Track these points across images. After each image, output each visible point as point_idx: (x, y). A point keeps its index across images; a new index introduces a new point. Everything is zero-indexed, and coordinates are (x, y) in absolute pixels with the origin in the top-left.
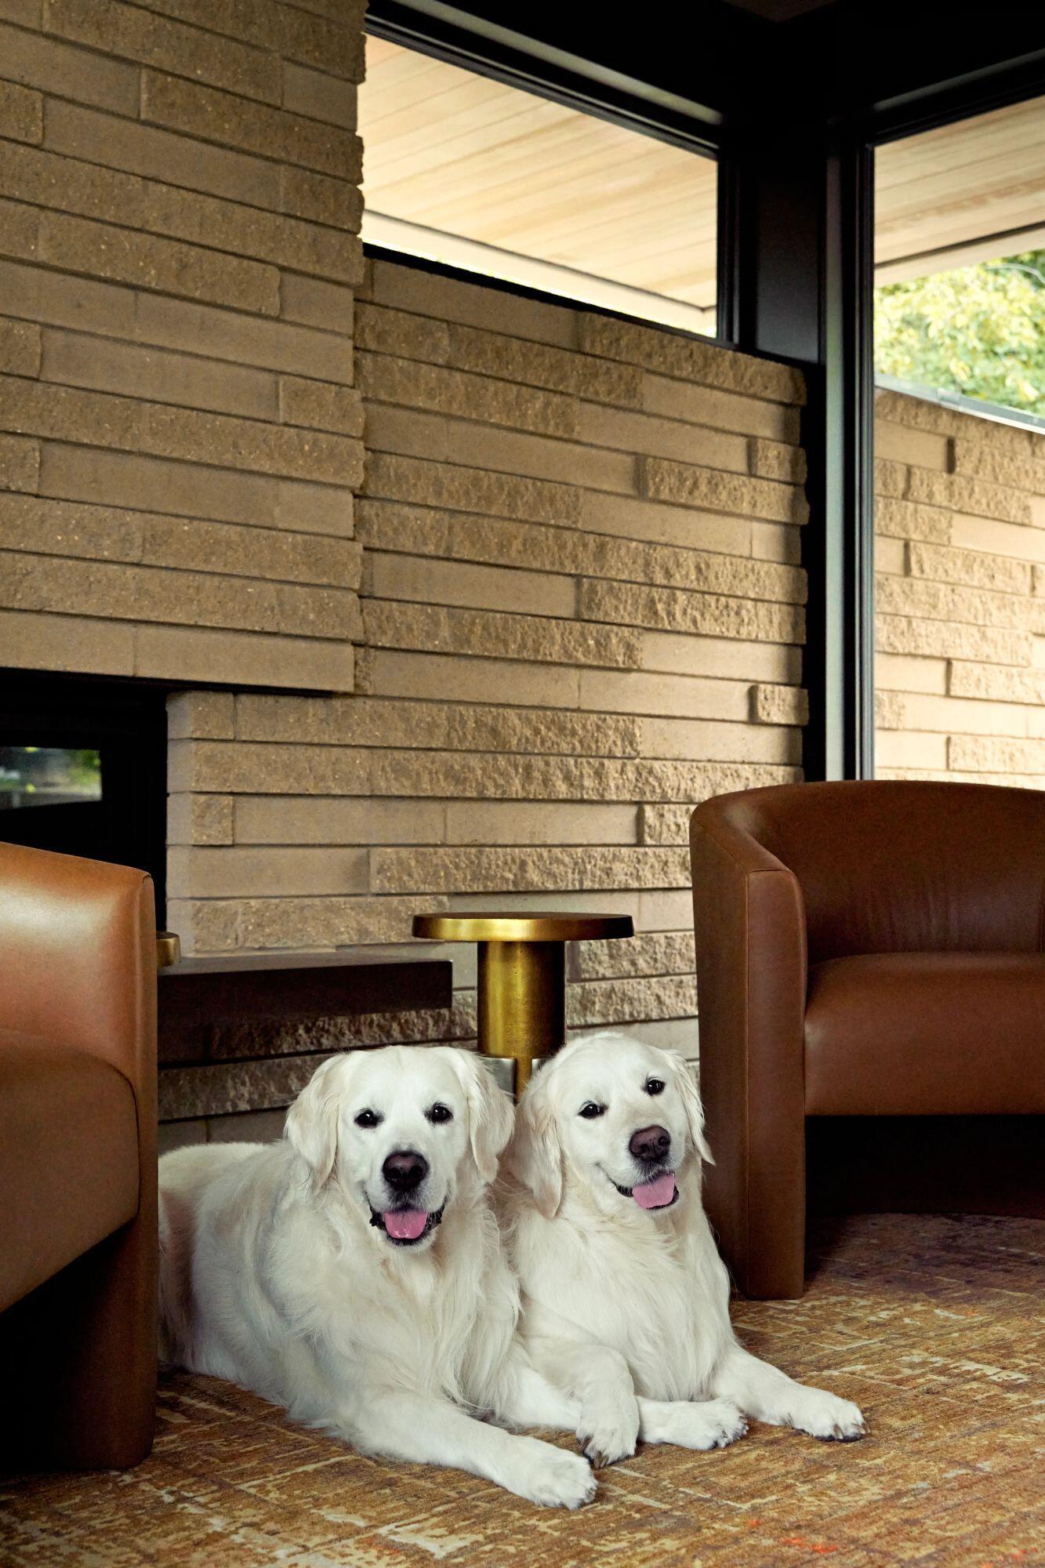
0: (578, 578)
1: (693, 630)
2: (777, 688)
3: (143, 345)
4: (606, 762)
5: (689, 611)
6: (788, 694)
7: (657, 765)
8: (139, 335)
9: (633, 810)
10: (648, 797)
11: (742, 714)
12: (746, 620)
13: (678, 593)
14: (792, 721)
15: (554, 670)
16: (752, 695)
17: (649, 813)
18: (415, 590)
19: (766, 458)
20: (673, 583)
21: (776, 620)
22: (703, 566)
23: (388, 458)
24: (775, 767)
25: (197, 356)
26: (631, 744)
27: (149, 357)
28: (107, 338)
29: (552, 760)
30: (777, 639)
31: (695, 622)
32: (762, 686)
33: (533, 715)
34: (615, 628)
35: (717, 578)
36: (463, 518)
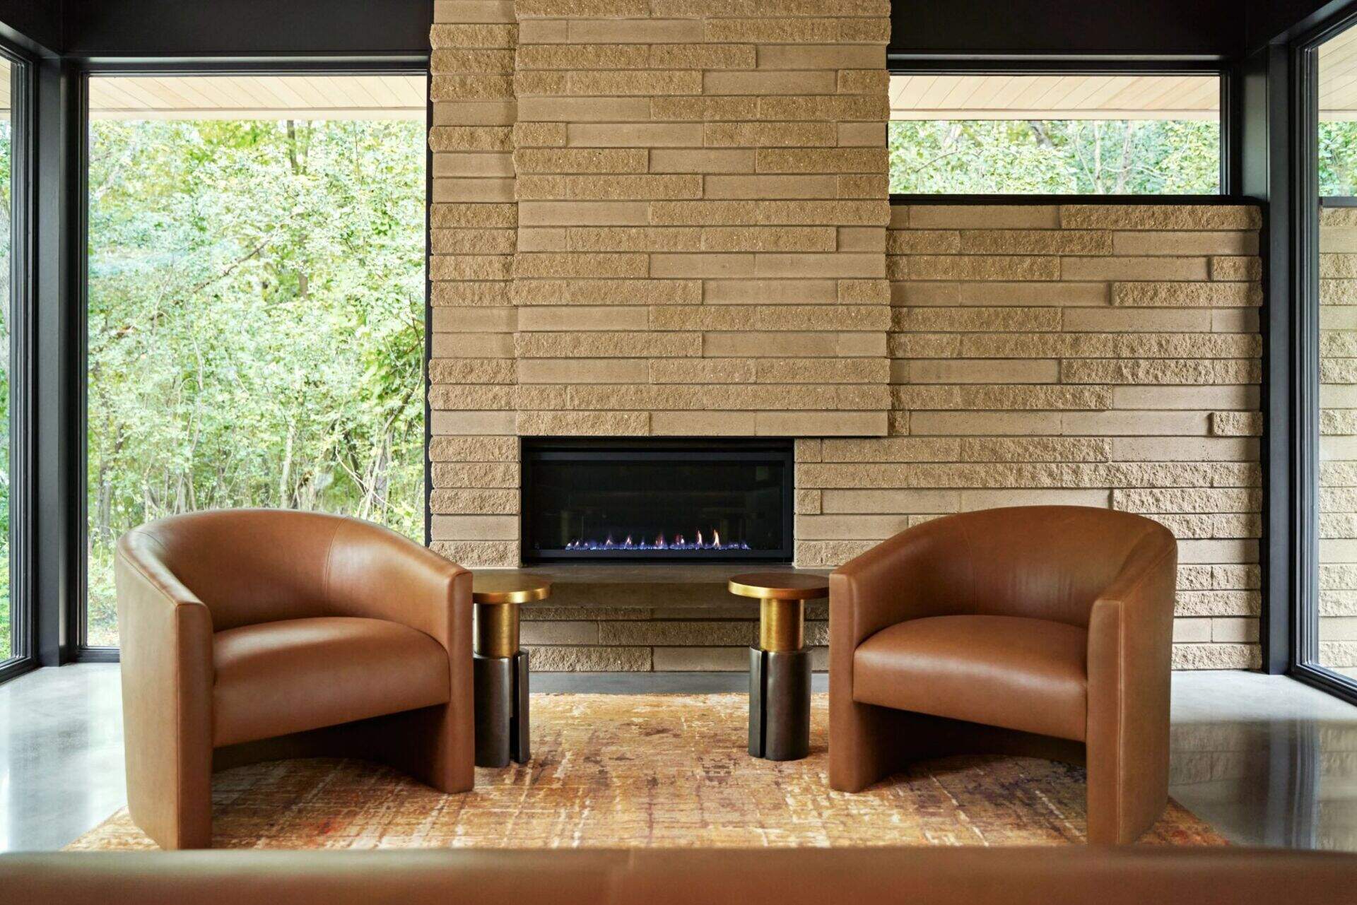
0: (1059, 360)
1: (1155, 382)
2: (1231, 414)
3: (759, 279)
4: (1081, 465)
5: (1152, 371)
6: (1243, 417)
7: (1123, 466)
8: (757, 274)
9: (1107, 492)
10: (1116, 484)
11: (1203, 431)
12: (1203, 372)
13: (1141, 362)
14: (1246, 433)
15: (1041, 414)
16: (1210, 419)
17: (1117, 493)
18: (939, 377)
19: (1222, 268)
20: (1136, 355)
21: (1232, 371)
22: (1164, 343)
23: (917, 310)
24: (1231, 464)
25: (789, 279)
26: (1102, 454)
27: (761, 283)
28: (739, 279)
29: (1038, 466)
30: (1233, 381)
31: (1156, 377)
32: (1218, 413)
33: (1024, 441)
34: (1088, 387)
35: (1176, 349)
36: (970, 335)
